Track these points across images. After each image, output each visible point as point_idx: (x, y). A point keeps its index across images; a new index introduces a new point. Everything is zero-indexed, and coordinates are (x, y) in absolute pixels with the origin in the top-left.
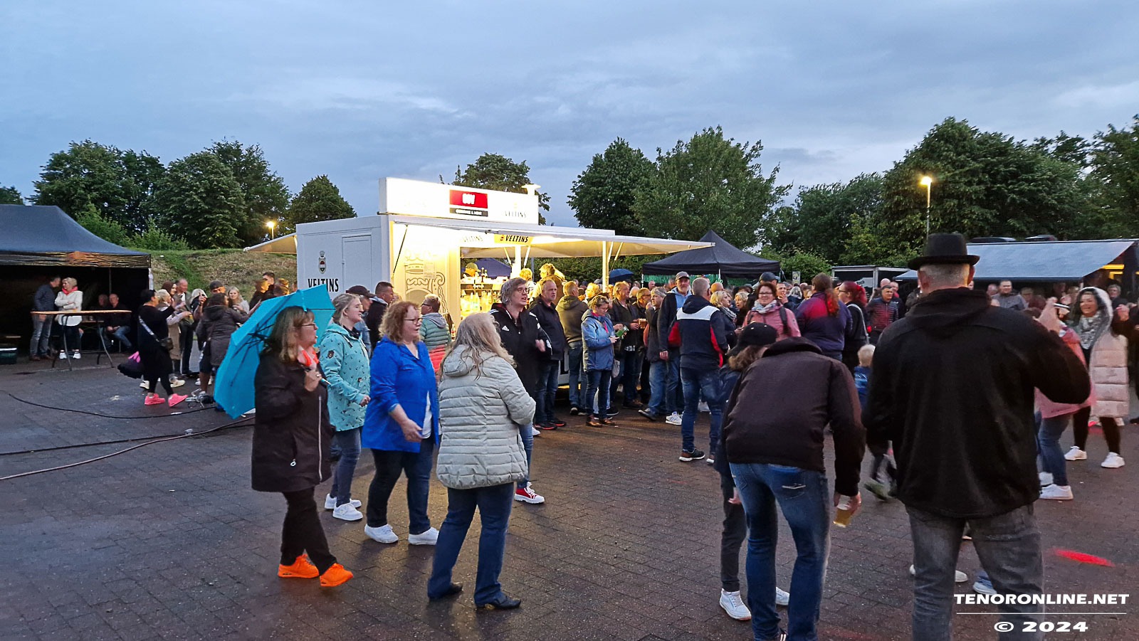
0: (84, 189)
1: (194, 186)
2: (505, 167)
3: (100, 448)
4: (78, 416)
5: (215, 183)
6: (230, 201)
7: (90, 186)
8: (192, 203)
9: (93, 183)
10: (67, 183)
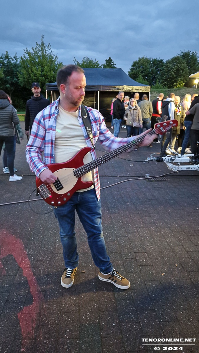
5: (180, 67)
7: (142, 71)
8: (171, 74)
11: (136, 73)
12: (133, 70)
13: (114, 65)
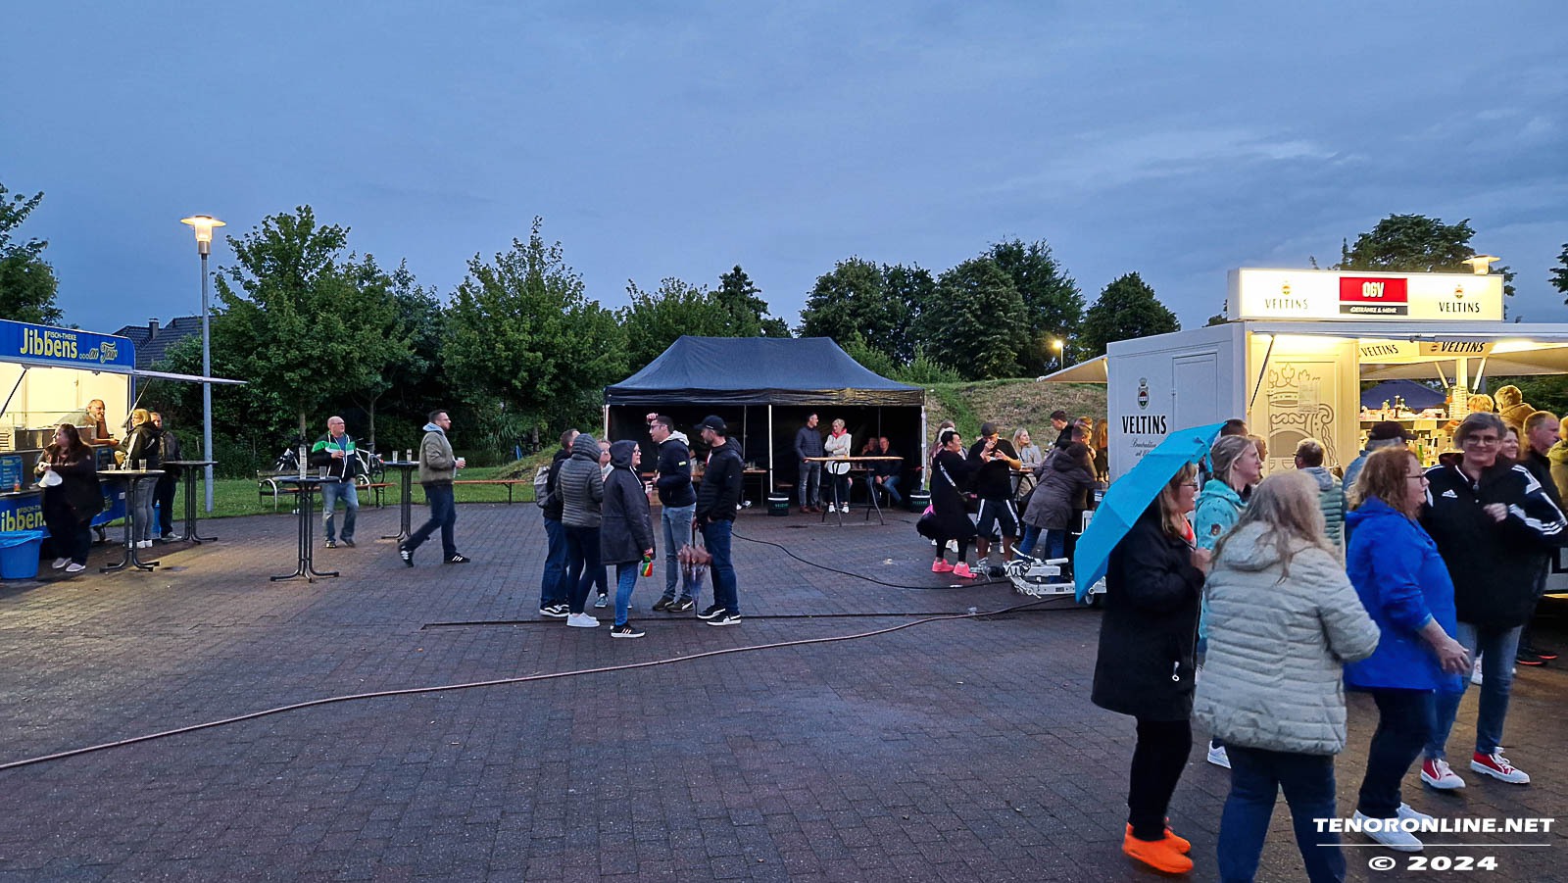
0: (849, 315)
1: (966, 302)
2: (1428, 233)
3: (878, 620)
4: (852, 580)
5: (993, 296)
6: (1010, 318)
7: (856, 311)
8: (965, 322)
9: (859, 307)
10: (833, 310)
11: (834, 318)
12: (821, 305)
13: (755, 295)
